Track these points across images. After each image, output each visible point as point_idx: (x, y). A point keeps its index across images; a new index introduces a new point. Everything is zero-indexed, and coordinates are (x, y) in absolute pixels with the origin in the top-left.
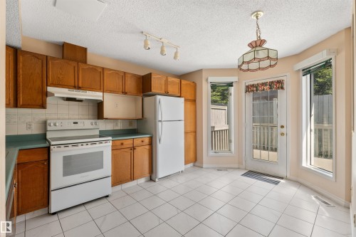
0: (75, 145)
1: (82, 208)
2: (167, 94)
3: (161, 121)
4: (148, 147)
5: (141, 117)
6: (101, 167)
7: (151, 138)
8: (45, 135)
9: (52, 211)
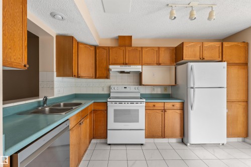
0: (121, 103)
1: (124, 147)
2: (202, 60)
3: (192, 88)
4: (179, 112)
5: (174, 84)
6: (137, 121)
7: (183, 103)
8: (110, 94)
9: (108, 143)
